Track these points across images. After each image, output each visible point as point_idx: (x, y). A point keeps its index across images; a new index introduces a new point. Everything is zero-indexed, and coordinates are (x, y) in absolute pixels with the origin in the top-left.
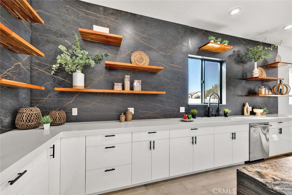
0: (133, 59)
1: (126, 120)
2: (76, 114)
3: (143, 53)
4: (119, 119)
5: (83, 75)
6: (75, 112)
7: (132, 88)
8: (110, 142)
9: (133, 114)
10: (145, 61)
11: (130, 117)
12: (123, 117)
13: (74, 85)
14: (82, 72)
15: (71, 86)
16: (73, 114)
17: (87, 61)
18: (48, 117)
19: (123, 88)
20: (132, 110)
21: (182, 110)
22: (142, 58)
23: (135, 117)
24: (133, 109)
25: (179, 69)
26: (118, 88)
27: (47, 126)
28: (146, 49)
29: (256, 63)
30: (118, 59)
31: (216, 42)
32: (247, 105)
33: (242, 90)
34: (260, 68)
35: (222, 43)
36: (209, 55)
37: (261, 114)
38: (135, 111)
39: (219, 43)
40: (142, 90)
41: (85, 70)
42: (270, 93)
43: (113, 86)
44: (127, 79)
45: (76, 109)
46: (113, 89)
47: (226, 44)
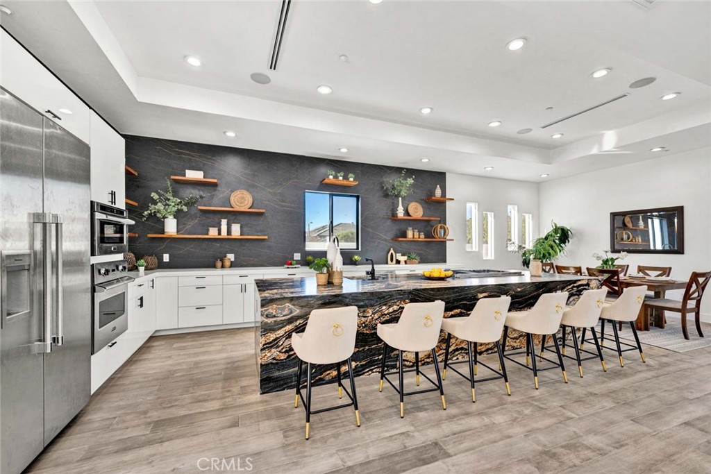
0: (232, 200)
1: (223, 267)
2: (168, 260)
3: (245, 193)
4: (214, 266)
5: (175, 220)
6: (166, 258)
7: (229, 232)
8: (201, 282)
9: (231, 262)
10: (246, 202)
11: (227, 263)
12: (219, 264)
13: (166, 230)
14: (175, 217)
15: (163, 232)
16: (164, 260)
17: (179, 207)
18: (142, 261)
19: (219, 234)
20: (231, 257)
21: (297, 256)
22: (243, 198)
23: (233, 265)
24: (233, 255)
25: (291, 207)
26: (213, 232)
28: (250, 188)
29: (400, 199)
30: (215, 200)
31: (336, 177)
32: (392, 251)
33: (386, 232)
34: (416, 203)
35: (346, 178)
36: (335, 190)
37: (406, 262)
38: (235, 258)
39: (341, 178)
40: (241, 235)
41: (178, 215)
42: (422, 236)
43: (208, 230)
44: (224, 222)
45: (168, 255)
46: (207, 234)
47: (351, 179)
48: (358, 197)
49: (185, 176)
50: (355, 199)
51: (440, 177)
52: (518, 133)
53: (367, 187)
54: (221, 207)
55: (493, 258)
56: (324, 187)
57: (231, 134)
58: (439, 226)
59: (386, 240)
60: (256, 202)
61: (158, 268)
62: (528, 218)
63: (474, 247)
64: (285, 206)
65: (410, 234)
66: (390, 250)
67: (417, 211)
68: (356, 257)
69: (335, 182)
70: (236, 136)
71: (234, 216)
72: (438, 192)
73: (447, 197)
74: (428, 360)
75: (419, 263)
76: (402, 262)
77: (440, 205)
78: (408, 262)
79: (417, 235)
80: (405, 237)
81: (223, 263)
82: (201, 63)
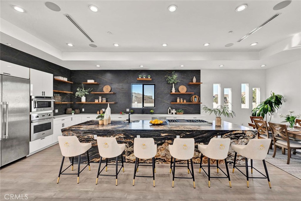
0: (104, 89)
5: (85, 97)
6: (83, 110)
7: (102, 101)
9: (103, 112)
12: (98, 112)
14: (85, 96)
15: (81, 101)
18: (73, 111)
19: (99, 102)
21: (128, 110)
22: (108, 88)
24: (104, 109)
25: (125, 91)
26: (96, 101)
27: (73, 114)
28: (110, 84)
29: (173, 84)
30: (98, 90)
31: (142, 77)
32: (170, 108)
33: (167, 101)
34: (183, 86)
35: (146, 77)
36: (144, 83)
37: (176, 113)
39: (144, 78)
40: (106, 102)
41: (86, 95)
42: (185, 101)
43: (95, 101)
44: (100, 97)
46: (94, 102)
47: (149, 78)
48: (155, 85)
49: (87, 82)
50: (153, 85)
51: (197, 73)
52: (226, 46)
53: (158, 80)
54: (101, 92)
56: (139, 82)
57: (98, 66)
58: (194, 96)
59: (167, 103)
60: (112, 90)
61: (80, 113)
62: (258, 90)
64: (123, 90)
65: (178, 100)
66: (169, 108)
67: (183, 89)
68: (152, 111)
69: (142, 79)
70: (100, 66)
71: (104, 95)
72: (194, 80)
73: (201, 82)
75: (184, 114)
76: (174, 114)
77: (197, 86)
78: (177, 113)
79: (182, 101)
80: (176, 102)
81: (100, 112)
82: (73, 45)
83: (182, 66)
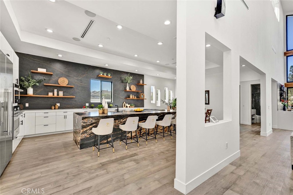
0: (59, 81)
1: (55, 109)
2: (28, 106)
3: (65, 78)
4: (51, 109)
5: (32, 89)
6: (27, 105)
7: (58, 95)
8: (46, 115)
9: (59, 107)
10: (66, 82)
11: (57, 107)
12: (53, 107)
13: (28, 93)
15: (27, 94)
16: (26, 106)
17: (35, 84)
19: (53, 95)
20: (58, 105)
21: (87, 105)
22: (64, 81)
23: (59, 108)
24: (59, 104)
25: (85, 85)
26: (50, 94)
28: (67, 77)
29: (128, 84)
30: (51, 81)
31: (103, 74)
32: (124, 103)
33: (123, 95)
34: (133, 85)
35: (107, 75)
36: (103, 79)
38: (60, 105)
39: (105, 75)
40: (63, 96)
41: (34, 87)
42: (136, 97)
43: (48, 94)
44: (56, 91)
45: (28, 104)
46: (48, 95)
47: (109, 76)
48: (112, 82)
49: (37, 70)
50: (111, 83)
51: (142, 76)
53: (115, 79)
54: (54, 84)
55: (160, 106)
56: (98, 78)
57: (60, 56)
58: (141, 94)
59: (122, 99)
60: (69, 83)
62: (171, 92)
63: (153, 102)
64: (82, 85)
65: (131, 97)
66: (124, 102)
67: (134, 88)
68: (111, 105)
69: (103, 76)
70: (63, 56)
71: (60, 88)
72: (141, 82)
73: (144, 84)
74: (135, 137)
75: (134, 107)
76: (128, 107)
77: (142, 86)
78: (130, 107)
79: (133, 97)
80: (129, 98)
81: (55, 107)
82: (53, 31)
83: (136, 71)
